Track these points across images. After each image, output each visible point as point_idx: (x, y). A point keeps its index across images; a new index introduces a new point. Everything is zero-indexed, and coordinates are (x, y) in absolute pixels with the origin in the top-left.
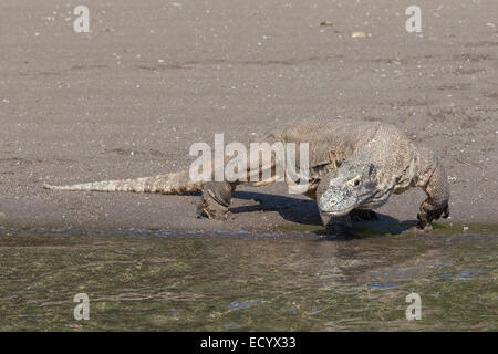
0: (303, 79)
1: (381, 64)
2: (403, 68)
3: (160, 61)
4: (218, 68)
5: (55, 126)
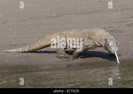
0: (93, 17)
1: (115, 12)
2: (121, 12)
3: (54, 15)
4: (70, 16)
5: (24, 35)
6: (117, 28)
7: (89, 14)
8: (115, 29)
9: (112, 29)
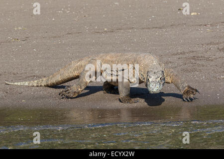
0: (167, 35)
1: (202, 27)
2: (211, 28)
3: (106, 29)
4: (130, 31)
6: (203, 53)
7: (160, 29)
8: (200, 55)
9: (194, 54)
